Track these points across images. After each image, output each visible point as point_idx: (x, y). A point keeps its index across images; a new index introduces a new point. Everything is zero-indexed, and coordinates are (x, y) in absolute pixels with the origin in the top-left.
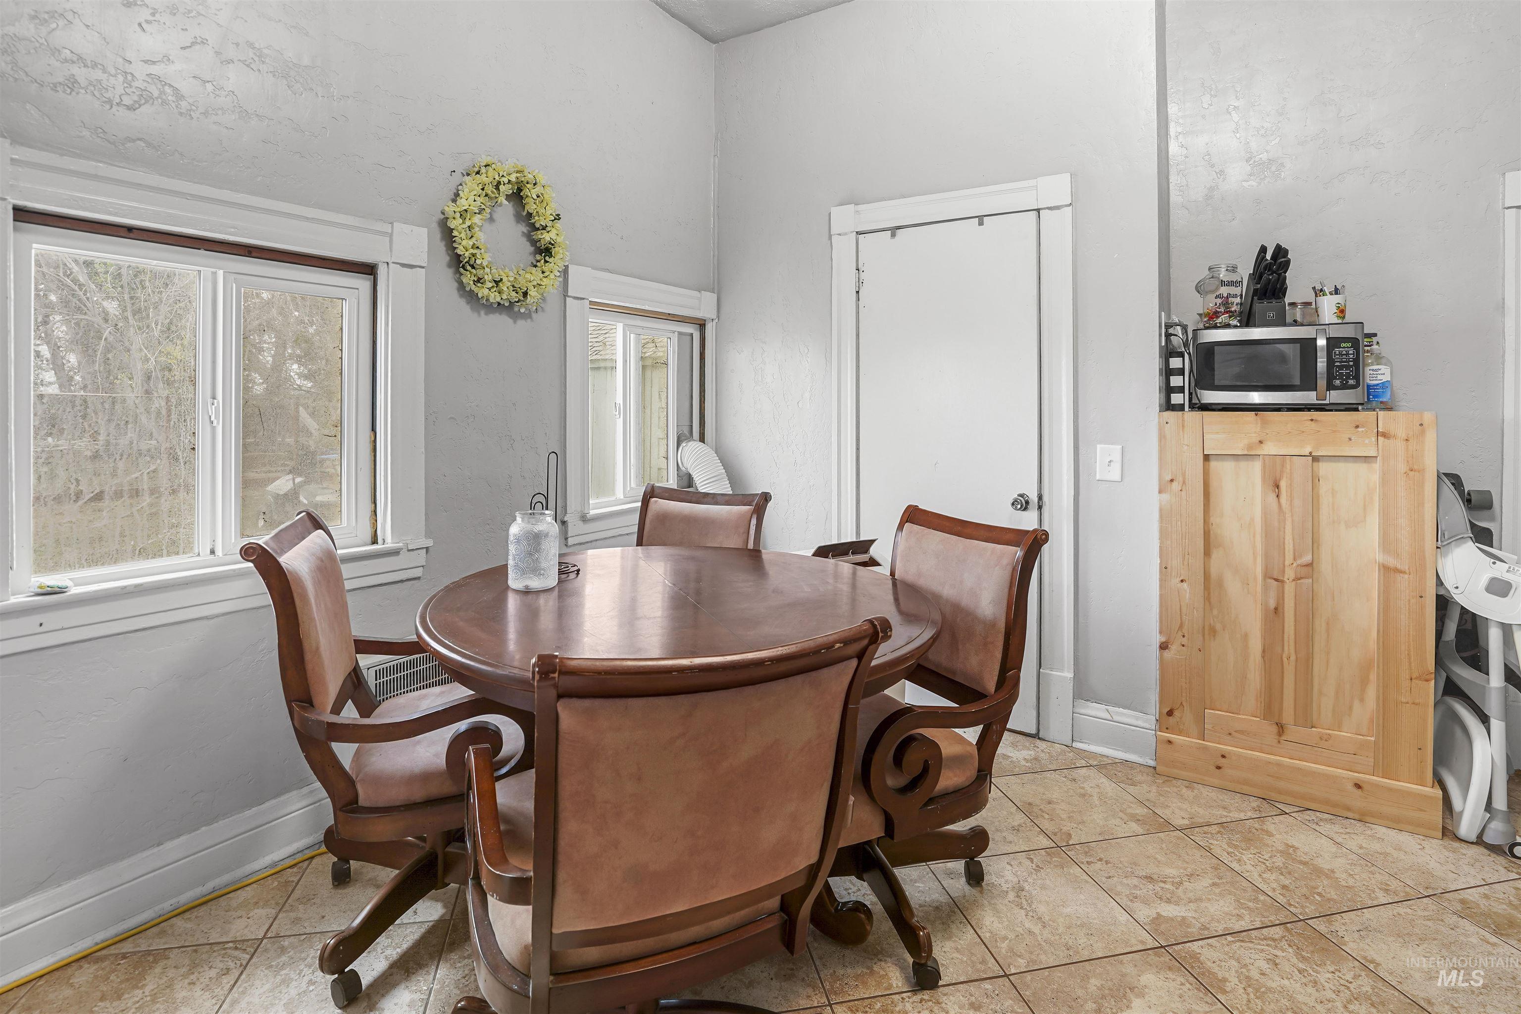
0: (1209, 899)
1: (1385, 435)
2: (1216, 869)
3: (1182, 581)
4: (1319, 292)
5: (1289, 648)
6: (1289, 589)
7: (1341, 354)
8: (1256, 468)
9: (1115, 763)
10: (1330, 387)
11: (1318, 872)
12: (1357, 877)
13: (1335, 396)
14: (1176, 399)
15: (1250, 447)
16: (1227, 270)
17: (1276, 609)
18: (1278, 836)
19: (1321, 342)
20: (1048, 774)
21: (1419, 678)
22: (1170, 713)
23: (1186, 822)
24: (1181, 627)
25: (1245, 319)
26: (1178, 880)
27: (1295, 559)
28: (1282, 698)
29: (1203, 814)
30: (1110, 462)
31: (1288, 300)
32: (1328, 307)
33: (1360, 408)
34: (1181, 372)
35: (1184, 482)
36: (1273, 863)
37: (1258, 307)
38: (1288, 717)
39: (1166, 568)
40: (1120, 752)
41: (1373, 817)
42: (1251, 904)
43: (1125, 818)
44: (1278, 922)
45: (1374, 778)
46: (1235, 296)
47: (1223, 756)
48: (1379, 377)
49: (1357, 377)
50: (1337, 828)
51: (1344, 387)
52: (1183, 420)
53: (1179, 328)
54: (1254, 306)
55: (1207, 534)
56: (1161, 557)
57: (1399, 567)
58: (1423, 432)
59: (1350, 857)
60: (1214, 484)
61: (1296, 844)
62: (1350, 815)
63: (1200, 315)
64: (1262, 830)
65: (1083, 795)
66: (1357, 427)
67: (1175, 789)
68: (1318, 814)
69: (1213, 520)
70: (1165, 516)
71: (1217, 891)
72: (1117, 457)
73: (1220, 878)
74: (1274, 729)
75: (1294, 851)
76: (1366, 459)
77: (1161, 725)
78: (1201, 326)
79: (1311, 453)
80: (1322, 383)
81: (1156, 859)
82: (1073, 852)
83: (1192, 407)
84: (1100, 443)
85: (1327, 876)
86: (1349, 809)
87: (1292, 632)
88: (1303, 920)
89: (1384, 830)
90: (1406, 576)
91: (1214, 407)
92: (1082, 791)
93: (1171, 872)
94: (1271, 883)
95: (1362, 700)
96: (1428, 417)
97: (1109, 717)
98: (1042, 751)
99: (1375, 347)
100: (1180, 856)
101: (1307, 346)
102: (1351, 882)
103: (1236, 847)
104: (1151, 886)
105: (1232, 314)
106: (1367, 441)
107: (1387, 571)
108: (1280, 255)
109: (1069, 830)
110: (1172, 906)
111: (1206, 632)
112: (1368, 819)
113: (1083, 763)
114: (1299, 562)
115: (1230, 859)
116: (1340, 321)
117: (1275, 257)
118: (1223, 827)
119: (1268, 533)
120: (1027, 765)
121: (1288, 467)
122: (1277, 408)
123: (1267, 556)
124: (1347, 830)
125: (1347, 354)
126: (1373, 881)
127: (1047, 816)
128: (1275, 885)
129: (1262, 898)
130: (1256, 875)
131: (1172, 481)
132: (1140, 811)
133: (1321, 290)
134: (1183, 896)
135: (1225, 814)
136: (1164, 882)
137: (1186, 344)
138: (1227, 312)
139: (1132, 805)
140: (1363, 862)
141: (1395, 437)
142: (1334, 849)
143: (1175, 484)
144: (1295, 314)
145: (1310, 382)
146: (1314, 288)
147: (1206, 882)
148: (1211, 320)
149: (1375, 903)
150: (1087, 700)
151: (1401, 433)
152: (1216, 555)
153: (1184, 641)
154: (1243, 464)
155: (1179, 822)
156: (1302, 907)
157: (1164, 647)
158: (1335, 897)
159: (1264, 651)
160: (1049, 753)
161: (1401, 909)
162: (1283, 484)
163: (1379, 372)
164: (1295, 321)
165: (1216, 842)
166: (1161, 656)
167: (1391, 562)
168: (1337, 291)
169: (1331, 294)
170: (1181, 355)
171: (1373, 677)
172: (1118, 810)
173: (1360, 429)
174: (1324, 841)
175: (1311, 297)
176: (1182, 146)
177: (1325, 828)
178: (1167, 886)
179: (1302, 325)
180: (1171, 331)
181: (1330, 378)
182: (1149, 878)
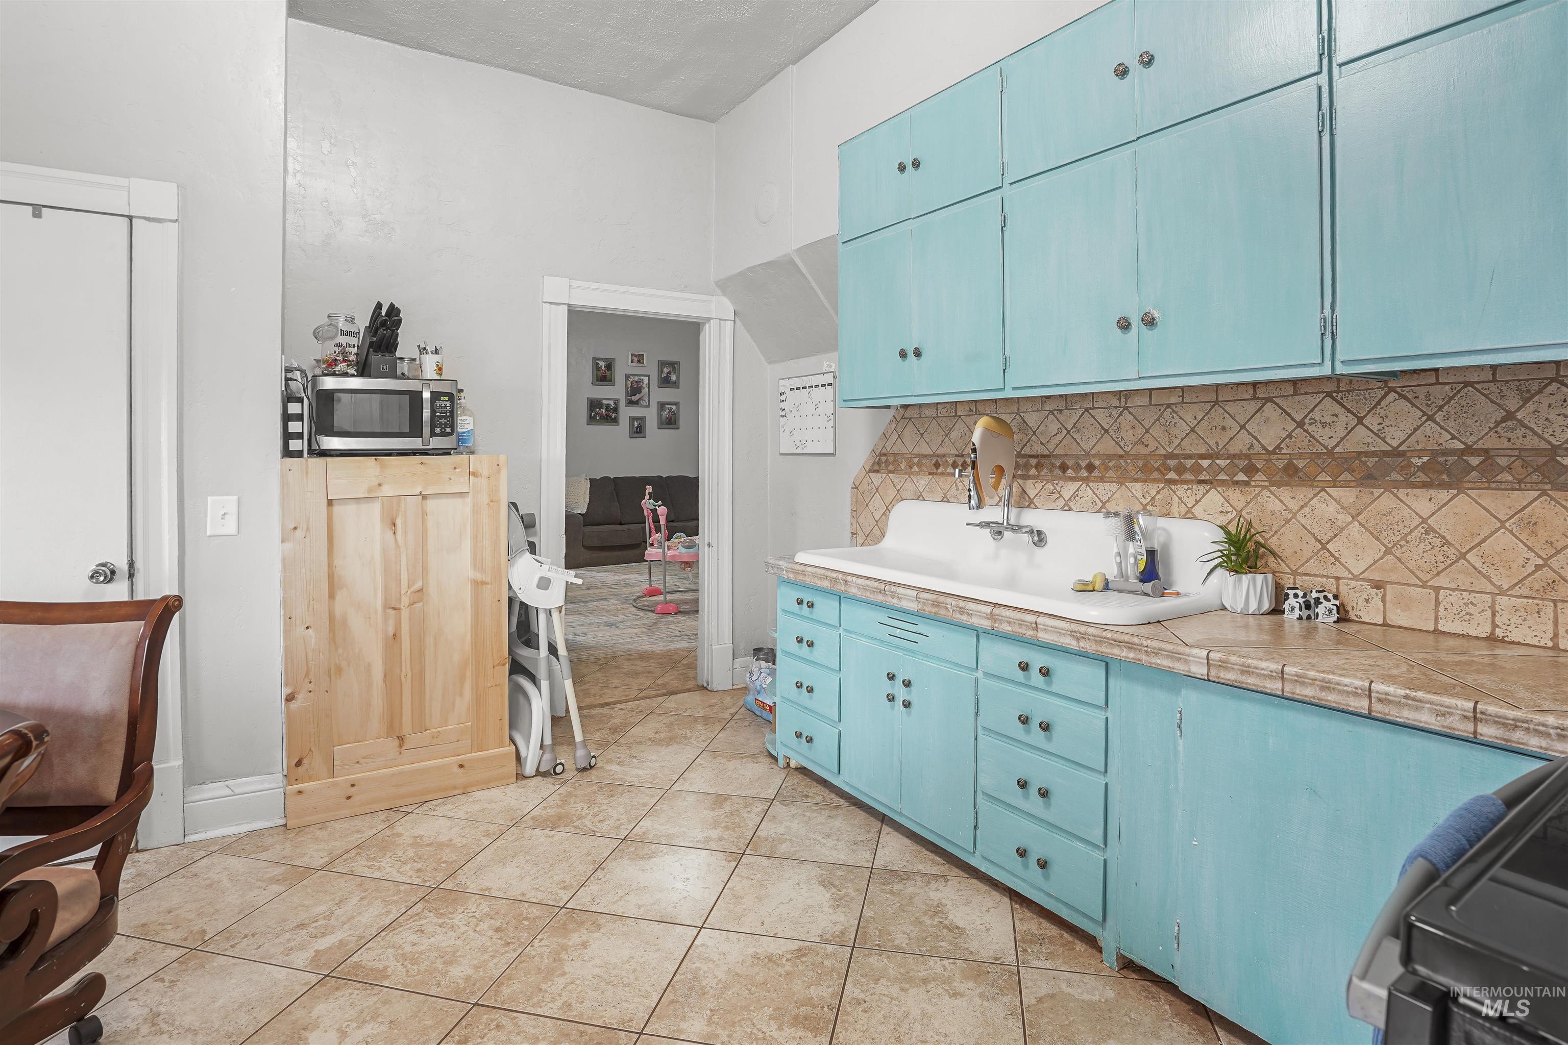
0: (360, 913)
1: (475, 474)
2: (361, 885)
3: (307, 628)
4: (423, 350)
5: (406, 668)
6: (405, 614)
7: (440, 406)
8: (375, 509)
9: (239, 838)
10: (433, 434)
11: (441, 846)
12: (468, 836)
13: (437, 443)
14: (295, 445)
15: (370, 490)
16: (346, 320)
17: (394, 635)
18: (406, 834)
19: (426, 395)
20: (160, 884)
21: (499, 665)
22: (299, 764)
23: (326, 859)
24: (307, 674)
25: (360, 370)
26: (328, 913)
27: (409, 588)
28: (401, 715)
29: (339, 845)
30: (224, 514)
31: (398, 354)
32: (429, 363)
33: (452, 452)
34: (300, 417)
35: (308, 529)
36: (407, 856)
37: (375, 358)
38: (407, 729)
39: (290, 618)
40: (244, 825)
41: (472, 786)
42: (395, 898)
43: (263, 884)
44: (418, 900)
45: (472, 754)
46: (353, 346)
47: (353, 785)
48: (466, 426)
49: (452, 426)
50: (449, 807)
51: (443, 434)
52: (307, 467)
53: (298, 373)
54: (369, 357)
55: (331, 577)
56: (285, 608)
57: (484, 579)
58: (499, 471)
59: (461, 824)
60: (337, 527)
61: (421, 833)
62: (456, 792)
63: (318, 361)
64: (393, 835)
65: (210, 886)
66: (455, 468)
67: (310, 836)
68: (433, 802)
69: (336, 562)
70: (287, 564)
71: (365, 902)
72: (232, 508)
73: (366, 891)
74: (397, 742)
75: (421, 839)
76: (461, 494)
77: (289, 778)
78: (318, 371)
79: (421, 492)
80: (426, 430)
81: (303, 905)
82: (212, 946)
83: (312, 452)
84: (213, 494)
85: (448, 846)
86: (455, 788)
87: (408, 653)
88: (437, 887)
89: (480, 793)
90: (489, 586)
91: (332, 453)
92: (208, 882)
93: (323, 908)
94: (408, 874)
95: (461, 695)
96: (502, 458)
97: (230, 792)
98: (146, 863)
99: (462, 401)
100: (326, 891)
101: (416, 397)
102: (464, 841)
103: (374, 859)
104: (304, 932)
105: (350, 363)
106: (462, 480)
107: (477, 584)
108: (394, 313)
109: (202, 927)
110: (328, 937)
111: (332, 672)
112: (469, 790)
113: (203, 853)
114: (412, 589)
115: (372, 871)
116: (438, 378)
117: (389, 313)
118: (361, 848)
119: (386, 569)
120: (128, 886)
121: (403, 506)
122: (389, 453)
123: (386, 589)
124: (456, 805)
125: (445, 406)
126: (479, 833)
127: (170, 927)
128: (411, 873)
129: (402, 888)
130: (395, 873)
131: (295, 528)
132: (278, 871)
133: (425, 349)
134: (336, 924)
135: (360, 836)
136: (316, 921)
137: (305, 389)
138: (345, 361)
139: (268, 870)
140: (470, 823)
141: (481, 476)
142: (448, 823)
143: (298, 531)
144: (402, 368)
145: (415, 430)
146: (419, 346)
147: (354, 900)
148: (330, 367)
149: (482, 848)
150: (202, 784)
151: (485, 473)
152: (340, 596)
153: (311, 687)
154: (364, 507)
155: (318, 863)
156: (434, 878)
157: (290, 698)
158: (455, 858)
159: (385, 676)
160: (155, 861)
161: (499, 843)
162: (399, 522)
163: (466, 422)
164: (403, 374)
165: (356, 864)
166: (288, 708)
167: (480, 577)
168: (436, 352)
169: (432, 353)
170: (300, 400)
171: (469, 673)
172: (254, 881)
173: (457, 470)
174: (442, 821)
175: (415, 354)
176: (300, 185)
177: (441, 811)
178: (320, 923)
179: (408, 378)
180: (289, 375)
181: (433, 426)
182: (302, 926)
